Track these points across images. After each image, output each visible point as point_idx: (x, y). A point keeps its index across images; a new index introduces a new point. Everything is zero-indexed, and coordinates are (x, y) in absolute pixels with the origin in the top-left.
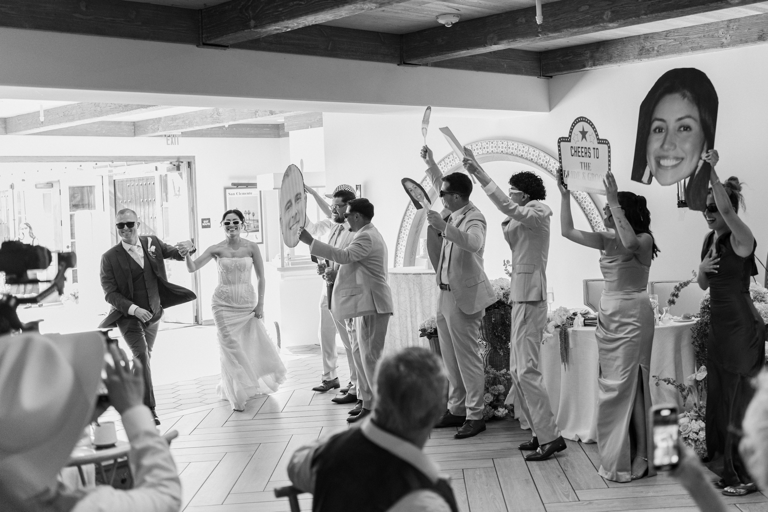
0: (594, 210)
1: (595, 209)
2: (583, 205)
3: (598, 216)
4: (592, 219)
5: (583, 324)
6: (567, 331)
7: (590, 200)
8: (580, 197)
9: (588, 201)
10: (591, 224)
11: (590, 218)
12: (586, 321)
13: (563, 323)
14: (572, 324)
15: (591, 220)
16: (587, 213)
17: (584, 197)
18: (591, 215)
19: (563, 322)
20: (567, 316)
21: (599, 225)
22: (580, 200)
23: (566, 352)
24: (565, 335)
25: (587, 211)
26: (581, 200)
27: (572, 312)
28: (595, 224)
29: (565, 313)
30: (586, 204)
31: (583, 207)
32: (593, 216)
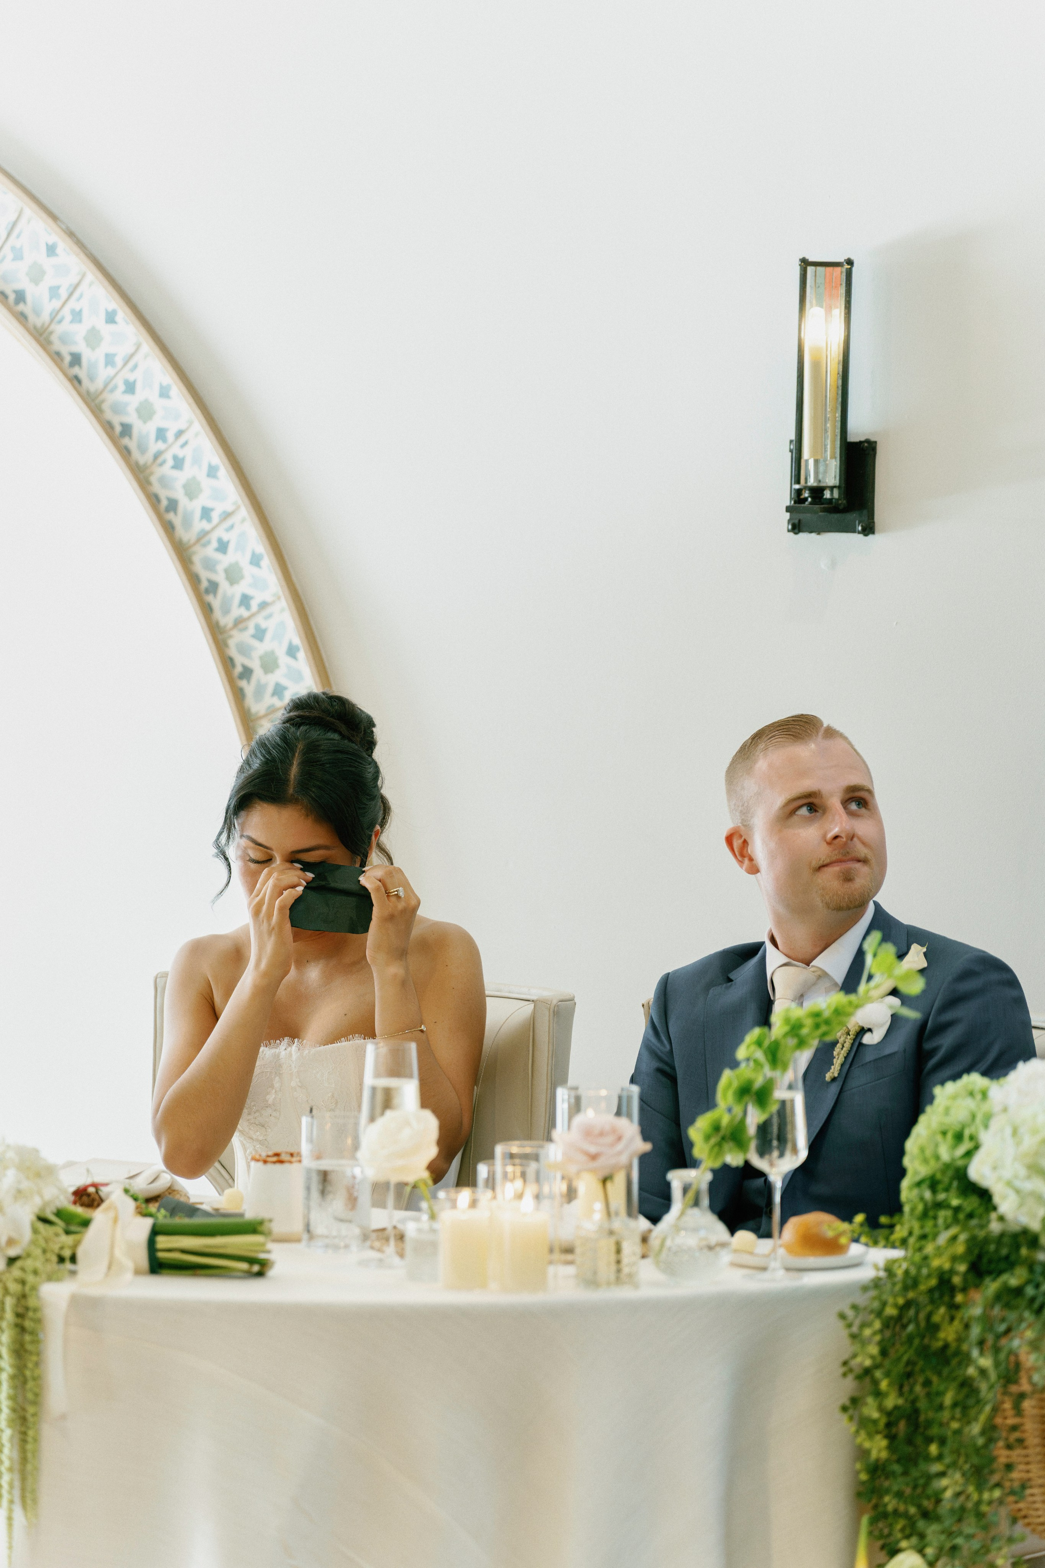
0: (235, 519)
1: (245, 515)
2: (162, 480)
3: (255, 561)
4: (220, 577)
5: (143, 1260)
6: (32, 1302)
7: (212, 454)
8: (145, 430)
9: (196, 461)
10: (206, 610)
11: (204, 575)
12: (162, 1242)
13: (12, 1252)
14: (73, 1259)
15: (213, 587)
16: (186, 536)
17: (172, 428)
18: (210, 551)
19: (11, 1242)
20: (37, 1202)
21: (260, 620)
22: (143, 449)
23: (24, 1441)
24: (21, 1329)
25: (187, 522)
26: (154, 447)
27: (74, 1181)
28: (238, 611)
29: (25, 1185)
30: (180, 478)
31: (163, 494)
32: (225, 561)
